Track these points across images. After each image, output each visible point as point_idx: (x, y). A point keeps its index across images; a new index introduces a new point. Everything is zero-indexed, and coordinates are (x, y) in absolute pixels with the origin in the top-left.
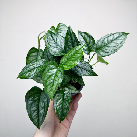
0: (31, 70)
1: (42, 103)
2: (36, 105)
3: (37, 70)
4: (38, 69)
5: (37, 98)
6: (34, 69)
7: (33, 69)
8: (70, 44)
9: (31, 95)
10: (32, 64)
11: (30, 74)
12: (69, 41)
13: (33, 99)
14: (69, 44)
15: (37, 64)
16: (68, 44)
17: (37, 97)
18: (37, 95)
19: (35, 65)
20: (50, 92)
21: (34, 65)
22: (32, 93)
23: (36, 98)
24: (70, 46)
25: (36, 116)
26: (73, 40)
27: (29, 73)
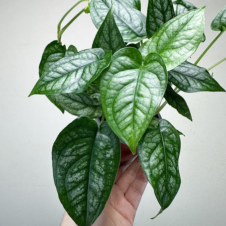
0: (68, 74)
1: (97, 162)
2: (83, 169)
3: (84, 72)
4: (87, 70)
5: (85, 149)
6: (77, 71)
7: (74, 71)
8: (158, 13)
9: (70, 139)
10: (69, 60)
11: (67, 82)
12: (156, 7)
13: (73, 150)
14: (156, 14)
15: (84, 59)
16: (154, 12)
17: (84, 146)
18: (85, 139)
19: (78, 61)
20: (129, 129)
21: (74, 62)
22: (74, 133)
23: (82, 150)
24: (157, 20)
25: (81, 197)
26: (165, 5)
27: (64, 79)
